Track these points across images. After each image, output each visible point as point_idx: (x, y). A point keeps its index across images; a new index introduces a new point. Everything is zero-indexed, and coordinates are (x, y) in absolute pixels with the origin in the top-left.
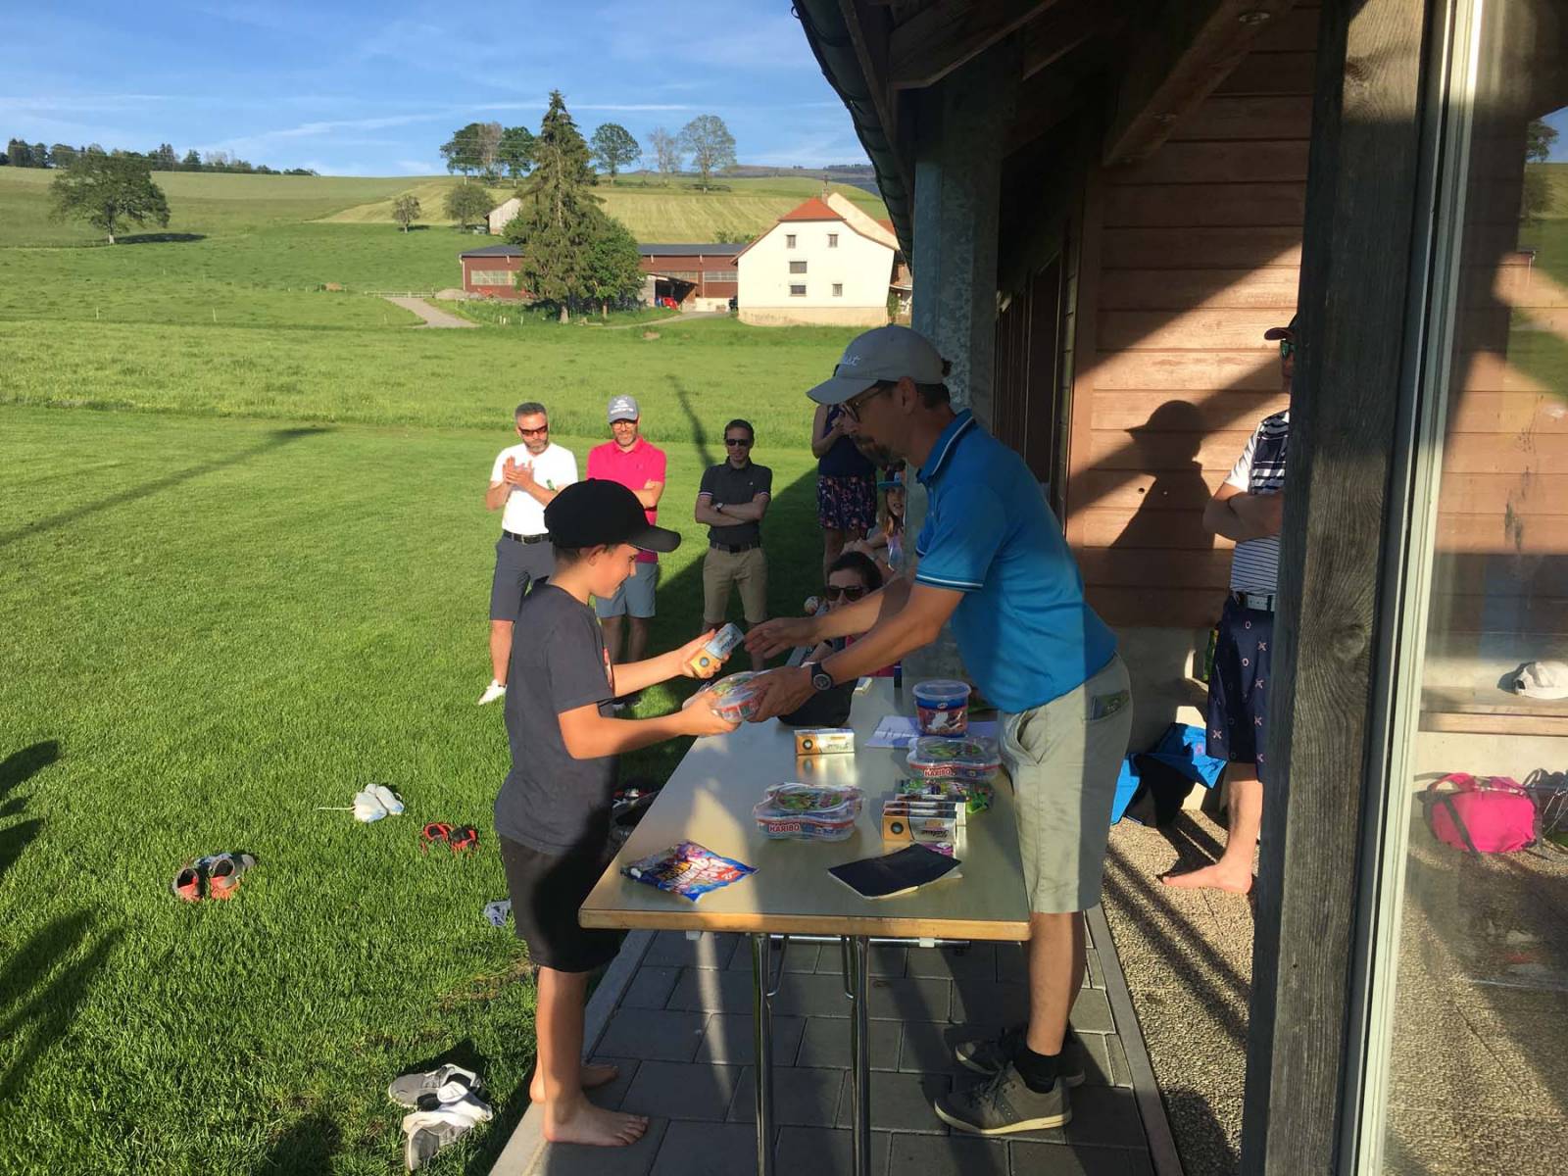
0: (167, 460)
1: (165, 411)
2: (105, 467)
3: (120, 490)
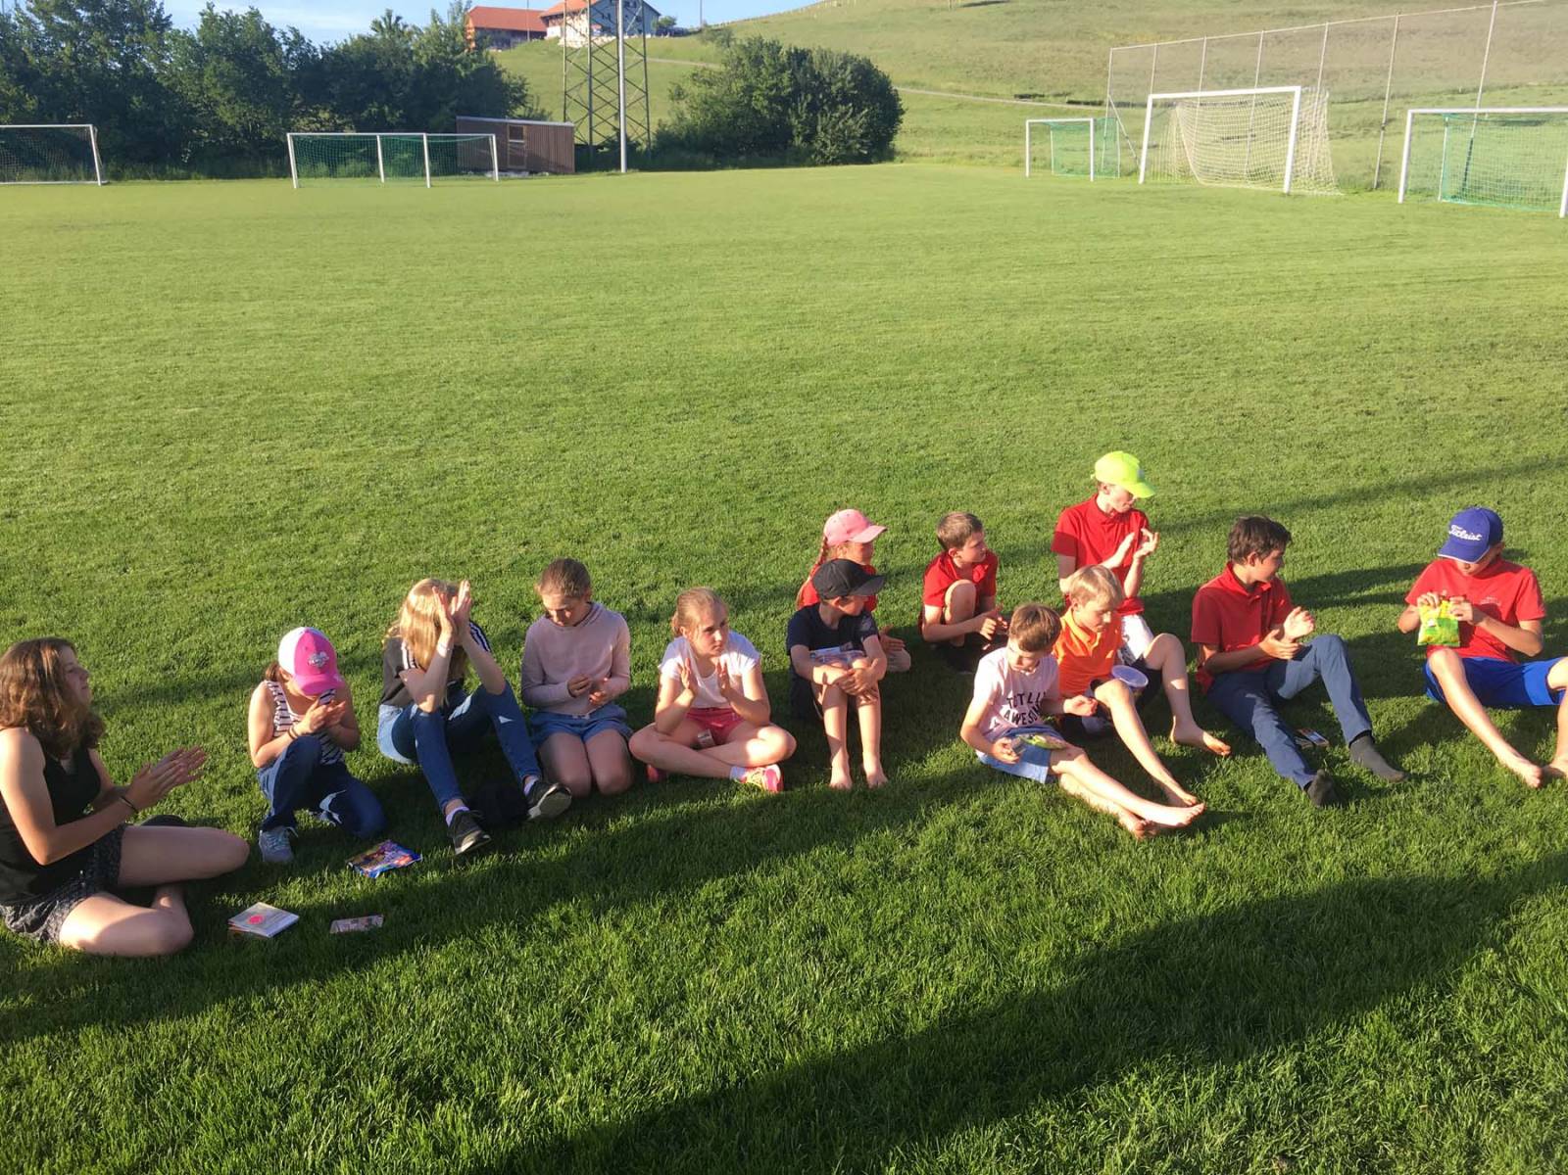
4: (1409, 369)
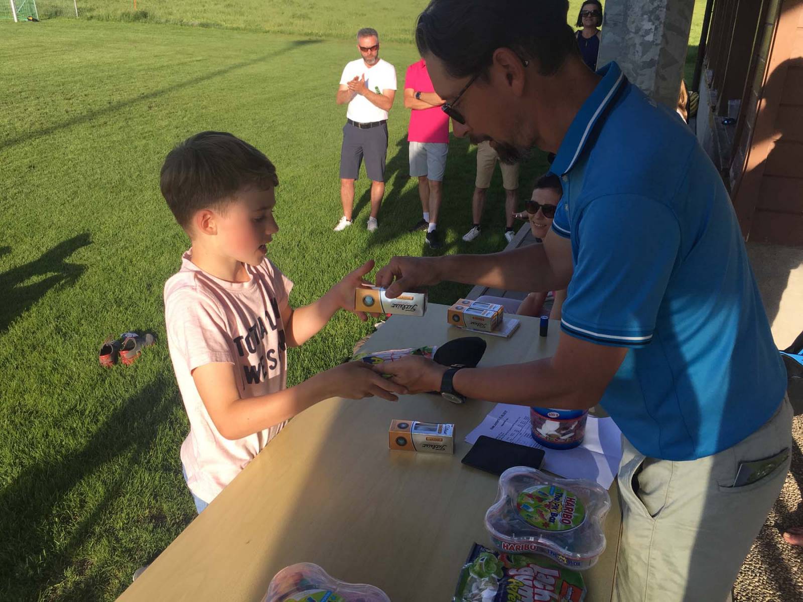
0: (227, 57)
1: (237, 29)
2: (193, 61)
3: (195, 76)
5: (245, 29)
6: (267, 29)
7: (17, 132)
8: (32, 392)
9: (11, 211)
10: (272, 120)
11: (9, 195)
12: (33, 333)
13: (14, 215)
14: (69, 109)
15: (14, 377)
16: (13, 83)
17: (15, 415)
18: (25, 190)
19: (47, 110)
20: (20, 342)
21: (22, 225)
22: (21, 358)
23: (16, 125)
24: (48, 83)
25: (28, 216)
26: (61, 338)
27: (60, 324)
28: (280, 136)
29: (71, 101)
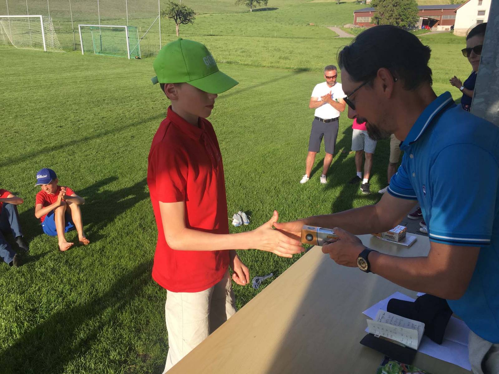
4: (77, 110)
5: (251, 65)
6: (264, 65)
7: (126, 118)
8: (125, 258)
9: (121, 160)
10: (264, 117)
11: (120, 151)
12: (128, 226)
13: (122, 162)
14: (154, 107)
15: (116, 249)
16: (126, 92)
17: (115, 269)
18: (128, 149)
19: (142, 107)
20: (121, 231)
21: (126, 168)
22: (121, 239)
23: (126, 114)
24: (144, 92)
25: (129, 163)
26: (142, 230)
27: (142, 222)
28: (268, 126)
29: (155, 102)
